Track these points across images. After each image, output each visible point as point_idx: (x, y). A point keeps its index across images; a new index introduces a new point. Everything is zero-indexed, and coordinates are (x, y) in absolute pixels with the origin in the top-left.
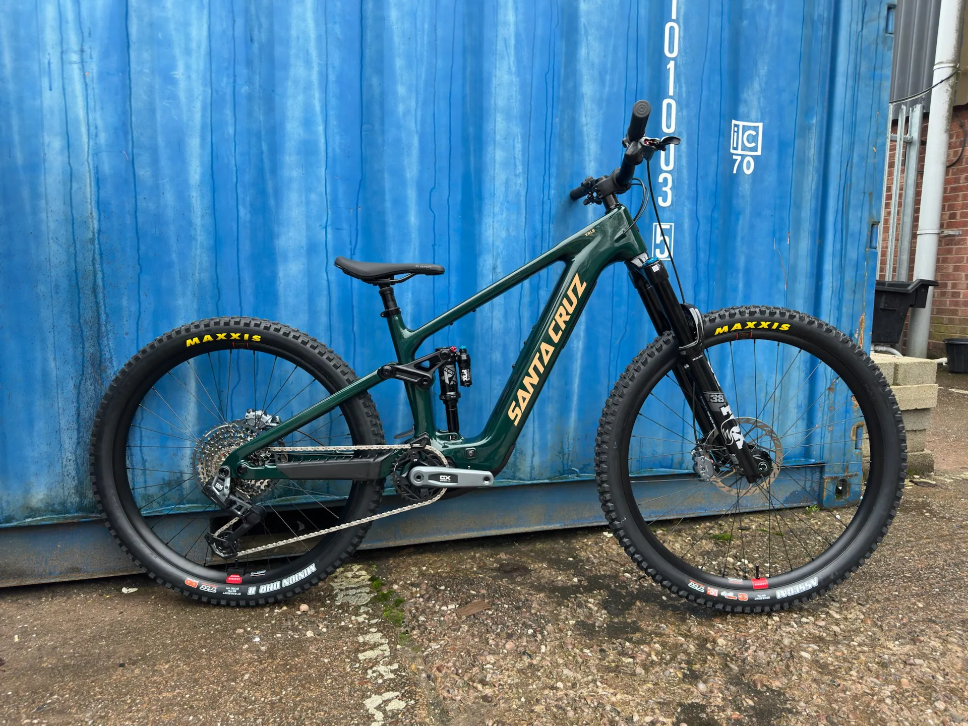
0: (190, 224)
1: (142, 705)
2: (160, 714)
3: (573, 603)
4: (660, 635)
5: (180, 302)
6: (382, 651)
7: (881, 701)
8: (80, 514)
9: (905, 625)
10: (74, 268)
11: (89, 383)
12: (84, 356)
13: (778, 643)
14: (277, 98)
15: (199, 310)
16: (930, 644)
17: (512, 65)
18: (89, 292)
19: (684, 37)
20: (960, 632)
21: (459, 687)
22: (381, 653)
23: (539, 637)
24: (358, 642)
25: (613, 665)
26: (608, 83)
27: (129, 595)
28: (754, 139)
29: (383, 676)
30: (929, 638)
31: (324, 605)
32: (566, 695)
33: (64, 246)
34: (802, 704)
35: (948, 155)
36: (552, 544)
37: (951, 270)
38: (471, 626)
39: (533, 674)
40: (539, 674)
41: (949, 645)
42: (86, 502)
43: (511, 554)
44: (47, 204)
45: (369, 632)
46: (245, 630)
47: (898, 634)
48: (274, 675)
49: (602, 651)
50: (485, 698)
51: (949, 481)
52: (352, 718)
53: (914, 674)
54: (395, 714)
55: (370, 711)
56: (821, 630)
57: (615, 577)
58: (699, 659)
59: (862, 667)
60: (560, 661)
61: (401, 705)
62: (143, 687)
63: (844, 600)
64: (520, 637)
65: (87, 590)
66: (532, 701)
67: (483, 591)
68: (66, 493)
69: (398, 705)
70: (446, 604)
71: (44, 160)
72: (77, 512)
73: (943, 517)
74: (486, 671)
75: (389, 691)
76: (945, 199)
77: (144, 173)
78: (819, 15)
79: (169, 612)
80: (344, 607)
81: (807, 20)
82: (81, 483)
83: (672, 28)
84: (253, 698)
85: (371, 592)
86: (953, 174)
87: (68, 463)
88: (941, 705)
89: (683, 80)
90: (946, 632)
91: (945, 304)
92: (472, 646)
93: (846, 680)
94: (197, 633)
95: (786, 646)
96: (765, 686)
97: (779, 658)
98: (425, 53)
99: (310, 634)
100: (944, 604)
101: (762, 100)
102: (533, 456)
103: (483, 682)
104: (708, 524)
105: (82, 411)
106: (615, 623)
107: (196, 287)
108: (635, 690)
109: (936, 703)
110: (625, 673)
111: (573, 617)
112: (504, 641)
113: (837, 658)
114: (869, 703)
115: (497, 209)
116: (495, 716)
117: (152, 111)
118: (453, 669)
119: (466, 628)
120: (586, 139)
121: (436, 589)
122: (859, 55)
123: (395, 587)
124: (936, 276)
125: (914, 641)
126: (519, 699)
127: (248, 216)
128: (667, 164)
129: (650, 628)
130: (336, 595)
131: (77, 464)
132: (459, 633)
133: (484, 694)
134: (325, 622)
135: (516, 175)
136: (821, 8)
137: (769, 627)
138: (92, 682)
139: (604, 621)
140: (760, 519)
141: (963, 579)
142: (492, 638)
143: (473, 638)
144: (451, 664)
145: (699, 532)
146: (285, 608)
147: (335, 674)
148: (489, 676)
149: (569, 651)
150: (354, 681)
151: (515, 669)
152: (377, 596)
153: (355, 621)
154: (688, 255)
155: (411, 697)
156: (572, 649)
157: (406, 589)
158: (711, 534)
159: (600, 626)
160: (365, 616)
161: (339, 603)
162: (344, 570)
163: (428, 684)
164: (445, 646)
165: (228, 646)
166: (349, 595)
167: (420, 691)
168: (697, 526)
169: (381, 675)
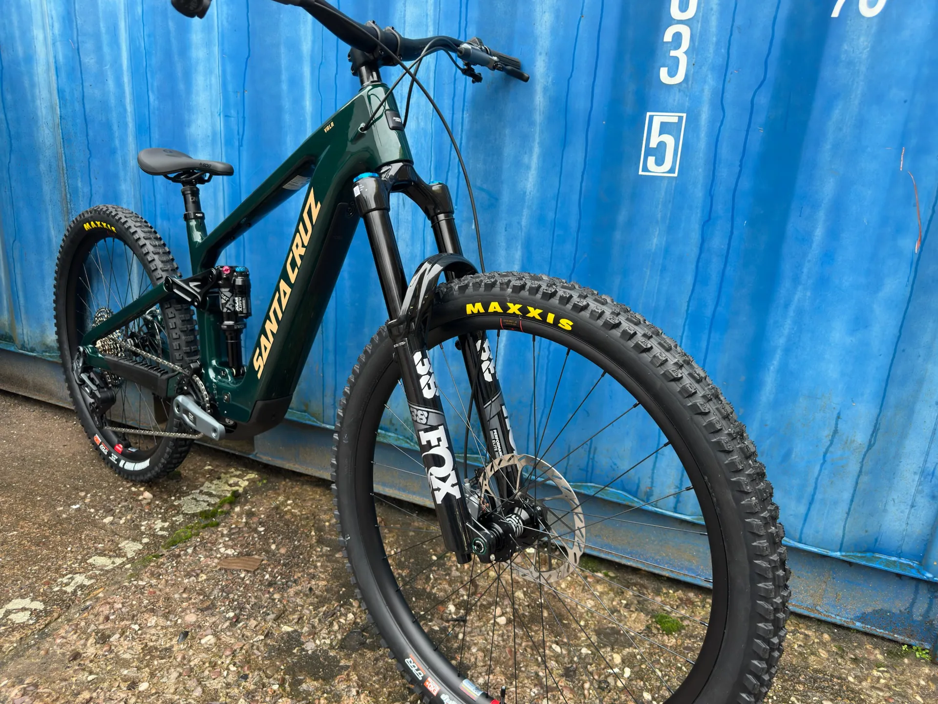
5: (123, 187)
22: (108, 564)
23: (227, 625)
24: (117, 545)
29: (66, 586)
31: (165, 500)
33: (50, 130)
39: (152, 659)
40: (155, 663)
44: (39, 92)
45: (140, 541)
46: (85, 495)
50: (76, 655)
61: (23, 619)
69: (21, 617)
70: (232, 547)
75: (43, 601)
77: (89, 60)
80: (173, 508)
85: (212, 505)
99: (108, 520)
103: (103, 639)
106: (326, 655)
107: (132, 174)
111: (298, 624)
116: (48, 678)
119: (201, 579)
121: (256, 527)
123: (237, 509)
128: (683, 8)
130: (189, 495)
133: (83, 651)
134: (136, 515)
142: (193, 601)
143: (184, 592)
144: (120, 606)
145: (659, 599)
146: (142, 489)
147: (50, 564)
148: (117, 636)
149: (221, 657)
150: (45, 578)
151: (152, 644)
152: (209, 510)
153: (153, 525)
154: (700, 170)
155: (41, 616)
156: (227, 657)
157: (239, 515)
158: (664, 610)
159: (303, 650)
160: (166, 524)
161: (176, 503)
162: (240, 474)
163: (75, 613)
164: (151, 586)
165: (53, 503)
166: (195, 499)
167: (55, 615)
168: (671, 591)
169: (67, 584)
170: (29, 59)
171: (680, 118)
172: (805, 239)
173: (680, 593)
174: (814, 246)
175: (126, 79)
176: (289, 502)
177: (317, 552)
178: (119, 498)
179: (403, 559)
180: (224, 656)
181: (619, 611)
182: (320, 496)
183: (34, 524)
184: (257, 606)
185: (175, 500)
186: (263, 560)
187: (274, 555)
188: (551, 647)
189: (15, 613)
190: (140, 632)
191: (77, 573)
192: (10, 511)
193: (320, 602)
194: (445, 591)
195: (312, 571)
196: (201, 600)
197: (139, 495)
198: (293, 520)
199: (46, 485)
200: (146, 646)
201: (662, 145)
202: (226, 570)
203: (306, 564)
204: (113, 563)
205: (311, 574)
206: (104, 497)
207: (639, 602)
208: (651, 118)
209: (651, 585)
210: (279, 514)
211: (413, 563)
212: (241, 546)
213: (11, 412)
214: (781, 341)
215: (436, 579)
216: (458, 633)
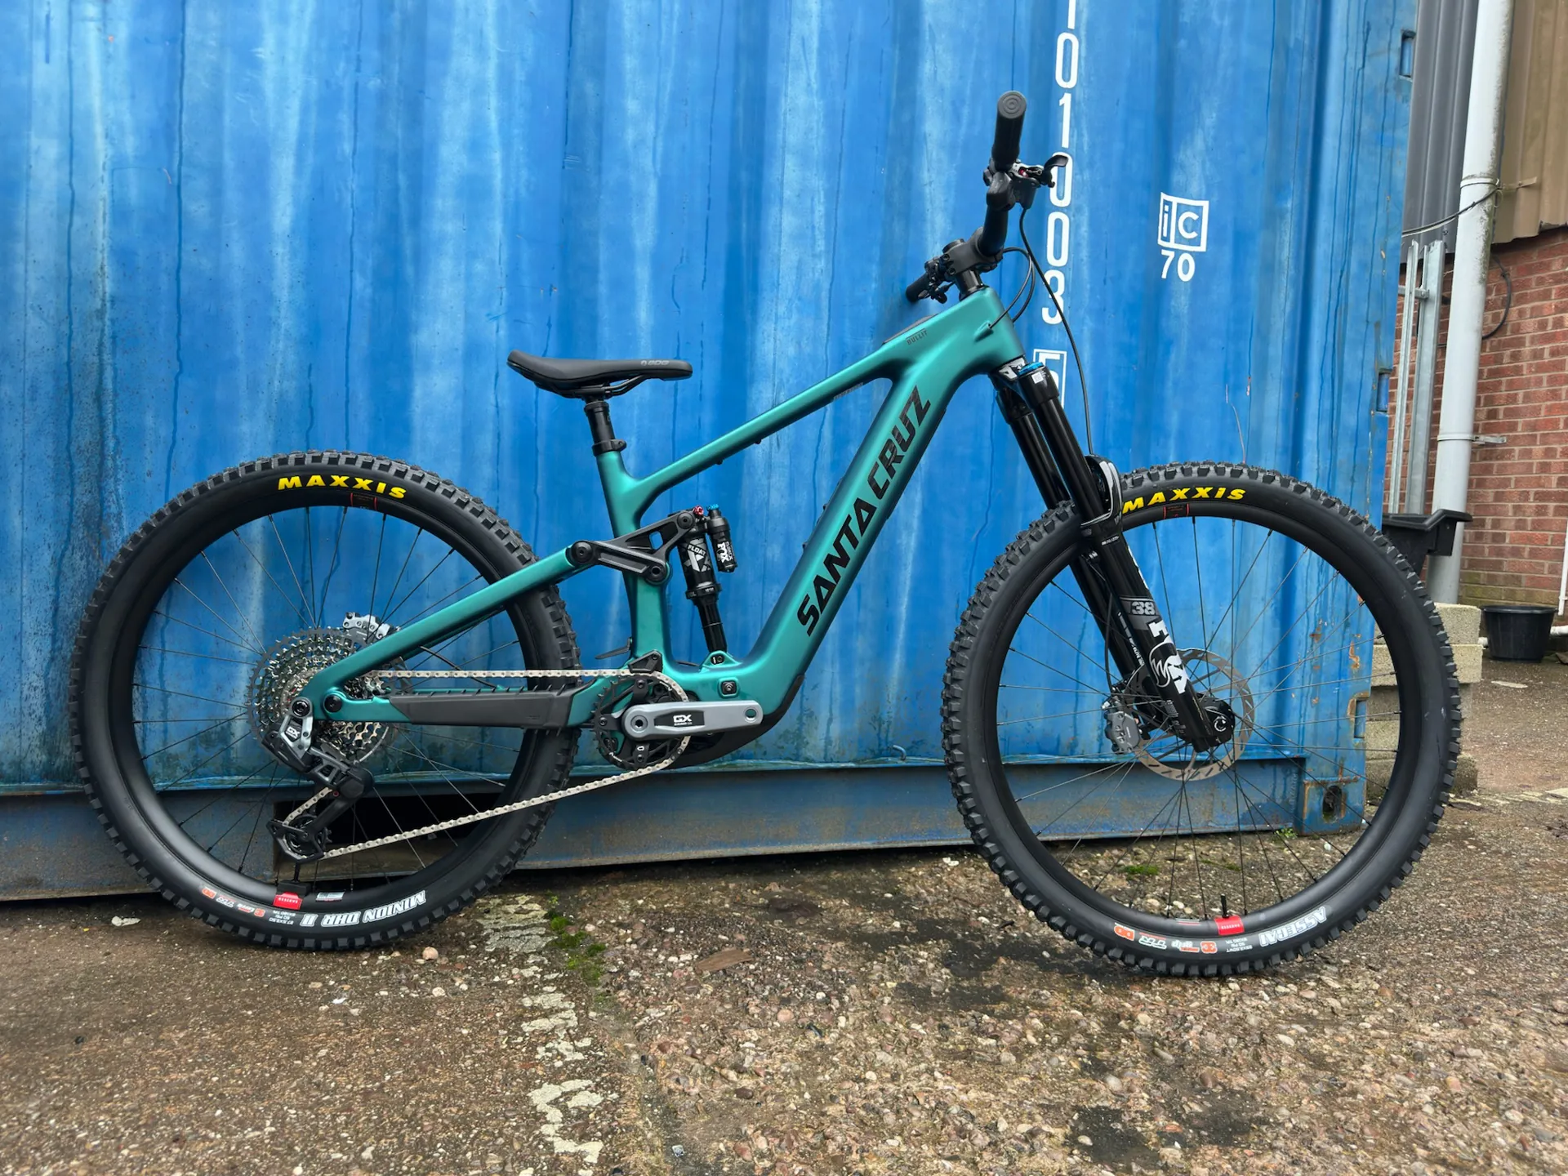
0: (270, 298)
1: (132, 1091)
2: (163, 1105)
3: (891, 956)
4: (1041, 1007)
5: (245, 428)
6: (564, 1019)
7: (1417, 1108)
8: (47, 784)
9: (1447, 999)
10: (66, 359)
11: (78, 556)
12: (72, 510)
13: (1241, 1020)
14: (427, 103)
15: (276, 443)
16: (1492, 1028)
17: (813, 80)
18: (90, 401)
19: (1086, 58)
20: (1540, 1011)
21: (696, 1077)
22: (561, 1022)
23: (836, 1004)
24: (522, 1006)
25: (962, 1048)
26: (965, 120)
27: (123, 930)
28: (1194, 226)
29: (563, 1056)
30: (1489, 1018)
31: (464, 951)
32: (882, 1090)
33: (51, 321)
34: (1284, 1111)
35: (1485, 320)
36: (858, 874)
37: (1490, 499)
38: (717, 987)
39: (825, 1058)
40: (835, 1059)
41: (1521, 1031)
42: (59, 762)
43: (788, 886)
44: (27, 248)
45: (542, 992)
46: (325, 984)
47: (1437, 1013)
48: (371, 1051)
49: (943, 1027)
50: (742, 1093)
51: (1502, 802)
52: (507, 1119)
53: (1468, 1071)
54: (582, 1114)
55: (538, 1108)
56: (1310, 1004)
57: (964, 922)
58: (1108, 1045)
59: (1381, 1059)
60: (872, 1041)
61: (596, 1099)
62: (137, 1064)
63: (1345, 961)
64: (803, 1003)
65: (51, 919)
66: (822, 1099)
67: (742, 937)
68: (25, 745)
69: (587, 1099)
70: (677, 954)
71: (28, 177)
72: (41, 779)
73: (1498, 852)
74: (744, 1052)
75: (573, 1078)
76: (1480, 388)
77: (197, 208)
78: (1296, 39)
79: (192, 954)
80: (501, 955)
81: (1279, 46)
82: (52, 728)
83: (1068, 43)
84: (333, 1085)
85: (547, 934)
86: (1492, 350)
87: (32, 694)
88: (1515, 1116)
89: (1084, 125)
90: (1515, 1011)
91: (1482, 553)
92: (720, 1016)
93: (1355, 1078)
94: (238, 986)
95: (1252, 1027)
96: (1220, 1084)
97: (1242, 1044)
98: (673, 50)
99: (438, 992)
100: (1510, 971)
101: (1208, 165)
102: (830, 721)
103: (739, 1069)
104: (1116, 852)
105: (61, 604)
106: (964, 988)
107: (274, 405)
108: (1000, 1085)
109: (1508, 1114)
110: (982, 1061)
111: (893, 977)
112: (775, 1009)
113: (1338, 1045)
114: (1396, 1112)
115: (782, 309)
116: (758, 1121)
117: (217, 109)
118: (686, 1048)
119: (711, 989)
120: (928, 206)
121: (661, 931)
122: (1358, 106)
123: (590, 928)
124: (1467, 507)
125: (1464, 1023)
126: (801, 1094)
127: (369, 291)
128: (1057, 256)
129: (1023, 996)
130: (487, 937)
131: (48, 696)
132: (699, 996)
133: (738, 1087)
134: (467, 976)
135: (814, 256)
136: (1300, 31)
137: (1223, 1000)
138: (46, 1055)
139: (946, 984)
140: (1202, 846)
141: (1536, 936)
150: (512, 1063)
152: (555, 940)
153: (518, 976)
155: (612, 1088)
157: (608, 931)
160: (535, 969)
161: (491, 949)
163: (642, 1070)
165: (293, 1007)
166: (509, 937)
167: (628, 1079)
169: (560, 1056)
176: (640, 902)
178: (391, 971)
185: (480, 947)
186: (740, 950)
189: (568, 1100)
191: (543, 1044)
197: (412, 960)
210: (656, 913)
212: (686, 948)
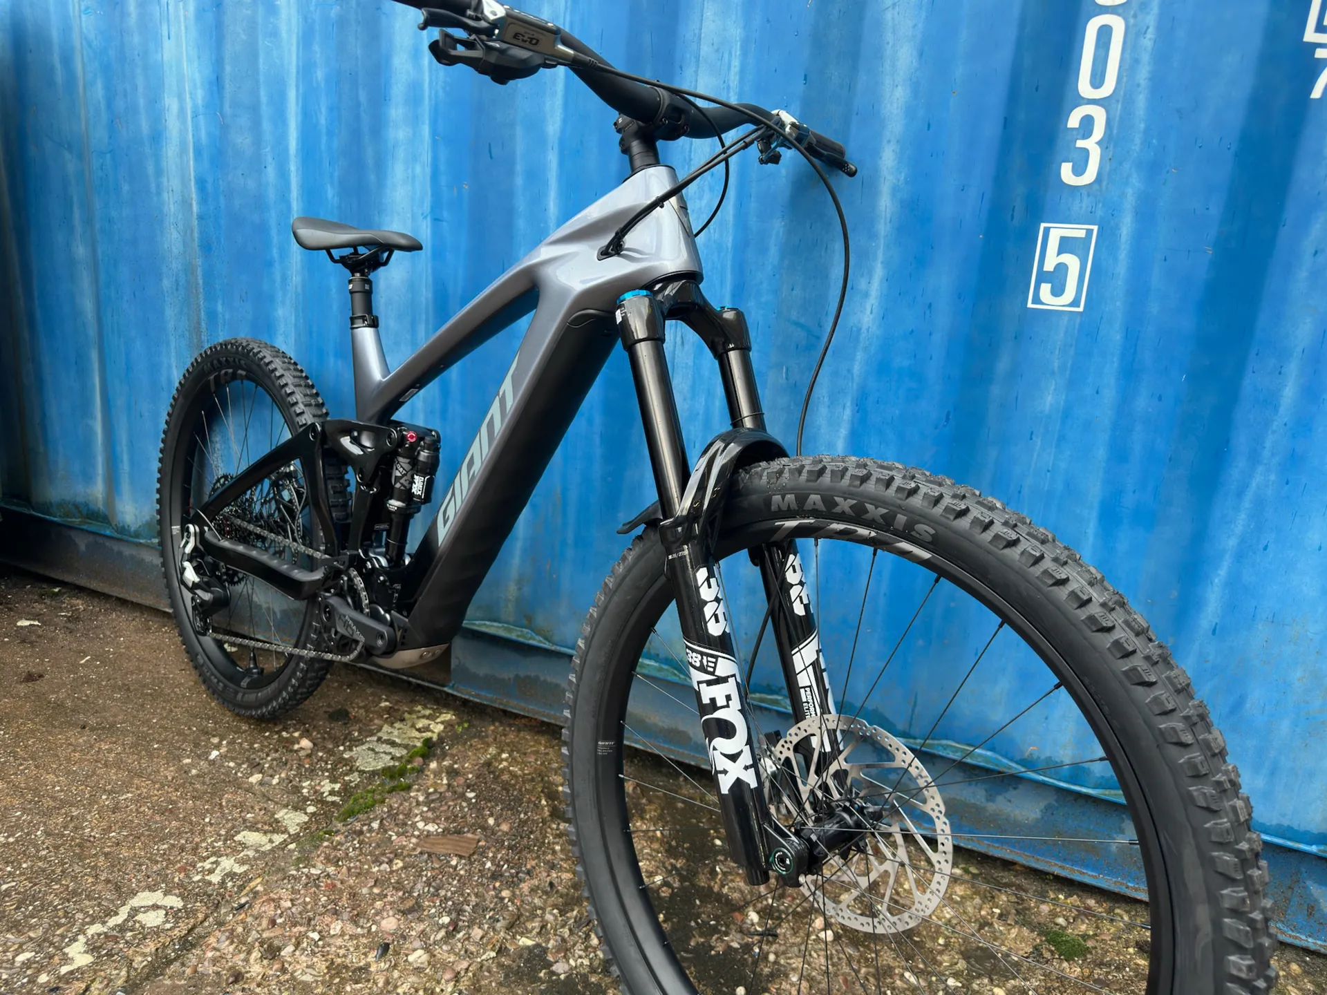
21: (240, 941)
22: (264, 842)
24: (273, 816)
29: (210, 873)
31: (330, 750)
33: (180, 233)
39: (342, 982)
45: (303, 810)
48: (142, 809)
54: (131, 929)
55: (122, 908)
61: (156, 922)
67: (505, 827)
69: (153, 919)
70: (433, 820)
71: (166, 128)
75: (179, 896)
77: (243, 141)
80: (343, 763)
85: (398, 759)
99: (256, 778)
103: (269, 953)
112: (393, 913)
117: (254, 55)
118: (279, 912)
121: (463, 792)
123: (433, 765)
128: (1097, 81)
130: (364, 743)
133: (245, 969)
134: (293, 772)
139: (573, 968)
142: (389, 899)
143: (375, 885)
144: (289, 904)
145: (1045, 908)
146: (296, 734)
147: (183, 841)
148: (290, 948)
149: (439, 982)
150: (179, 861)
151: (339, 960)
152: (394, 766)
153: (318, 788)
154: (1118, 304)
155: (181, 918)
156: (448, 981)
157: (437, 774)
158: (1057, 924)
159: (553, 973)
160: (337, 787)
161: (346, 756)
162: (430, 714)
163: (227, 914)
164: (328, 876)
165: (177, 752)
166: (373, 750)
167: (201, 916)
168: (1061, 897)
169: (211, 871)
170: (157, 137)
171: (1089, 232)
172: (1270, 401)
173: (1074, 899)
174: (1282, 410)
175: (293, 167)
176: (504, 756)
177: (552, 829)
178: (267, 747)
179: (674, 843)
180: (443, 981)
181: (991, 925)
182: (546, 747)
183: (154, 783)
184: (479, 909)
185: (345, 750)
186: (479, 841)
187: (493, 833)
188: (902, 975)
189: (145, 912)
190: (320, 943)
191: (221, 856)
192: (119, 764)
193: (566, 904)
194: (741, 892)
195: (549, 857)
196: (400, 898)
197: (293, 743)
198: (513, 782)
199: (162, 727)
200: (332, 963)
201: (1062, 269)
202: (430, 855)
203: (540, 848)
204: (271, 841)
205: (549, 861)
206: (246, 745)
207: (1018, 913)
208: (1047, 230)
209: (1033, 886)
210: (493, 772)
211: (687, 849)
212: (447, 819)
213: (102, 621)
214: (1232, 543)
215: (724, 874)
216: (768, 953)
